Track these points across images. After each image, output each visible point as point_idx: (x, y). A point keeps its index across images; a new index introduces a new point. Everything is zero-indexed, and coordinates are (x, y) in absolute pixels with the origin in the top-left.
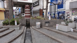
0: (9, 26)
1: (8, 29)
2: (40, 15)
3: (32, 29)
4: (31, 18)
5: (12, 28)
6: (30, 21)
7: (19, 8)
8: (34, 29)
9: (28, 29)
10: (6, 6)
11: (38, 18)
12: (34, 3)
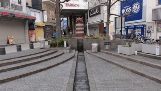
0: (57, 48)
1: (57, 51)
2: (100, 32)
3: (87, 52)
4: (85, 37)
5: (61, 51)
6: (84, 42)
7: (63, 19)
8: (88, 53)
9: (81, 54)
11: (95, 37)
12: (91, 10)
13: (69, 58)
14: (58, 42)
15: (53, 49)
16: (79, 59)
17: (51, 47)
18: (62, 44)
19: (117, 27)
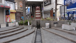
0: (23, 26)
1: (23, 28)
2: (51, 16)
4: (42, 19)
5: (26, 28)
6: (40, 22)
7: (28, 8)
8: (43, 29)
9: (39, 30)
10: (17, 7)
11: (48, 19)
13: (31, 32)
14: (24, 22)
15: (21, 27)
16: (37, 33)
17: (20, 25)
18: (26, 24)
19: (62, 12)
